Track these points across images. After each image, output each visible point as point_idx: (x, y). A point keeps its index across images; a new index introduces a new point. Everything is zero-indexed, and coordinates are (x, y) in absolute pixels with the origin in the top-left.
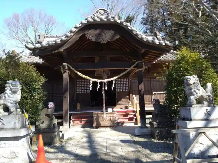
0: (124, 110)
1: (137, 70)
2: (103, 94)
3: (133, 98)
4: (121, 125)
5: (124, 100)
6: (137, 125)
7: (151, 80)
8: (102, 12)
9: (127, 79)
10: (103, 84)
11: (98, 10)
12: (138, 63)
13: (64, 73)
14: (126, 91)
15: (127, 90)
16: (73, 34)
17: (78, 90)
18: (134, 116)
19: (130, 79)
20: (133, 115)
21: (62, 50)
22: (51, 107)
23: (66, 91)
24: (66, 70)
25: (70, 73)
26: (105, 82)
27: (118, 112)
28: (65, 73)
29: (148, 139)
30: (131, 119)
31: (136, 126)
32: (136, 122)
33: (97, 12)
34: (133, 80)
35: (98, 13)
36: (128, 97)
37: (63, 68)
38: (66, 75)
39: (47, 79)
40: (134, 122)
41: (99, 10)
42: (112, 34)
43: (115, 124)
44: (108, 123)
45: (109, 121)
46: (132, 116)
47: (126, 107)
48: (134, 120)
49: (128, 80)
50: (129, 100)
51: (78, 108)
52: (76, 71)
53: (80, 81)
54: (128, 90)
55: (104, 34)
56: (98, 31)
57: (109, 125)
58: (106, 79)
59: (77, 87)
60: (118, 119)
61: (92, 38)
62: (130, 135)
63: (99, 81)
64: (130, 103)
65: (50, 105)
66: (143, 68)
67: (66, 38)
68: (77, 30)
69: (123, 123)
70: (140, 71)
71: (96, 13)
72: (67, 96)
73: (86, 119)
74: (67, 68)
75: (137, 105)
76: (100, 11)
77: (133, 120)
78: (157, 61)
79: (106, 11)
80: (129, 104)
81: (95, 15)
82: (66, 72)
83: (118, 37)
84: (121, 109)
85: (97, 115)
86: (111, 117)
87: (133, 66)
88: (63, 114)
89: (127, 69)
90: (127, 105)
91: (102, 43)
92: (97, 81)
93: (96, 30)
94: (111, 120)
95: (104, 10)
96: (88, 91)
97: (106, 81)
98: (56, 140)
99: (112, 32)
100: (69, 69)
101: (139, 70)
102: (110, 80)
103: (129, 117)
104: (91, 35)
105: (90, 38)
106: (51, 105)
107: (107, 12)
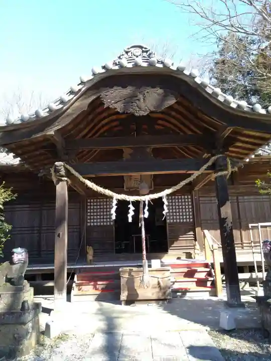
0: (185, 261)
1: (215, 175)
2: (141, 227)
3: (205, 236)
4: (181, 297)
5: (184, 240)
6: (216, 295)
7: (239, 198)
8: (138, 51)
9: (189, 197)
10: (142, 206)
11: (128, 49)
12: (217, 158)
13: (58, 183)
14: (186, 222)
15: (189, 218)
16: (75, 98)
17: (90, 219)
18: (207, 274)
19: (195, 196)
20: (205, 273)
21: (51, 132)
22: (19, 260)
23: (61, 221)
24: (63, 176)
25: (70, 182)
26: (144, 202)
27: (174, 266)
28: (60, 183)
29: (259, 345)
30: (201, 283)
31: (214, 299)
32: (214, 289)
33: (127, 53)
34: (201, 199)
35: (130, 54)
36: (192, 233)
37: (55, 172)
38: (63, 188)
39: (16, 195)
40: (210, 289)
41: (131, 48)
42: (158, 94)
43: (169, 294)
44: (152, 293)
45: (156, 287)
46: (202, 276)
47: (189, 256)
48: (209, 284)
49: (192, 199)
50: (195, 240)
51: (90, 257)
52: (84, 178)
53: (94, 202)
54: (191, 220)
55: (141, 96)
56: (128, 90)
57: (155, 297)
58: (148, 194)
59: (89, 214)
60: (174, 283)
61: (116, 106)
62: (208, 329)
63: (132, 198)
64: (198, 247)
65: (15, 254)
66: (226, 169)
67: (61, 106)
68: (83, 89)
69: (185, 292)
70: (221, 176)
71: (124, 53)
72: (64, 232)
73: (104, 283)
74: (63, 172)
75: (215, 251)
76: (132, 50)
77: (205, 286)
78: (253, 156)
79: (145, 48)
80: (194, 249)
81: (121, 57)
82: (62, 180)
83: (172, 101)
84: (179, 258)
85: (130, 274)
86: (160, 280)
87: (205, 167)
88: (53, 269)
89: (193, 174)
90: (192, 251)
91: (136, 114)
92: (128, 200)
93: (124, 87)
94: (160, 287)
95: (141, 47)
96: (110, 222)
97: (147, 198)
98: (26, 342)
99: (160, 91)
100: (69, 174)
101: (220, 174)
102: (156, 196)
103: (198, 279)
104: (114, 98)
105: (111, 106)
106: (19, 254)
107: (147, 52)
